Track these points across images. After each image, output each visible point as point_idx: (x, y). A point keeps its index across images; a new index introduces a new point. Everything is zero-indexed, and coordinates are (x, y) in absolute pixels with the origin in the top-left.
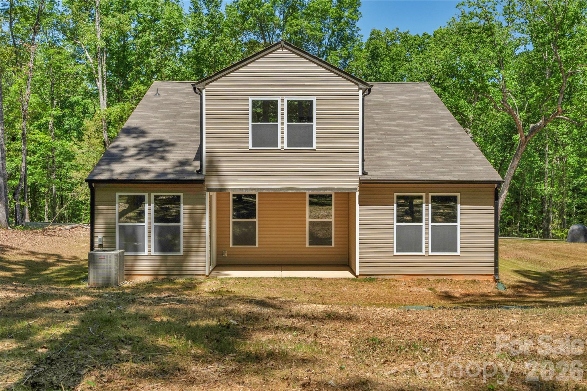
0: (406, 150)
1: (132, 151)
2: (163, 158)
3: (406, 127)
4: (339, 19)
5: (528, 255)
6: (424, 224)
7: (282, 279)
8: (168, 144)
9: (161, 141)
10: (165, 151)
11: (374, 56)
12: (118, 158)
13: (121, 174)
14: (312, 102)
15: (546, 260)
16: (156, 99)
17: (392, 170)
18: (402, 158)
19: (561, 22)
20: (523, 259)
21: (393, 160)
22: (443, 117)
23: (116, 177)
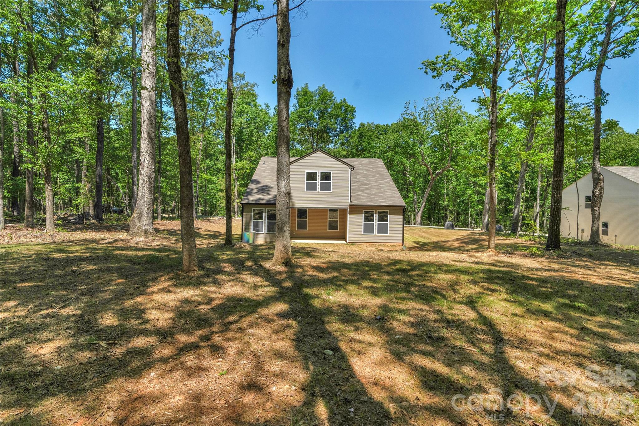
0: (369, 191)
1: (255, 191)
2: (268, 194)
3: (370, 181)
4: (345, 119)
5: (425, 235)
6: (374, 222)
7: (318, 244)
8: (270, 187)
9: (266, 186)
10: (268, 191)
11: (361, 136)
12: (249, 194)
13: (252, 201)
14: (330, 173)
15: (430, 237)
16: (264, 166)
17: (362, 201)
18: (366, 195)
19: (449, 125)
20: (421, 237)
21: (363, 196)
22: (386, 176)
23: (250, 202)
